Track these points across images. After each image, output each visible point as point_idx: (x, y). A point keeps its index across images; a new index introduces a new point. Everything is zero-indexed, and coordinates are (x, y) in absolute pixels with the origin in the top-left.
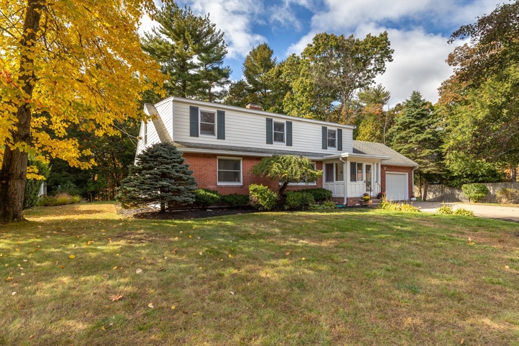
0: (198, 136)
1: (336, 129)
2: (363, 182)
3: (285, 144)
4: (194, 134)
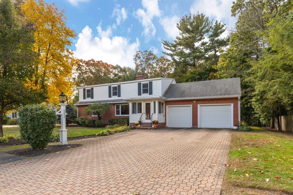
1: (148, 82)
2: (142, 114)
3: (117, 96)
4: (84, 98)
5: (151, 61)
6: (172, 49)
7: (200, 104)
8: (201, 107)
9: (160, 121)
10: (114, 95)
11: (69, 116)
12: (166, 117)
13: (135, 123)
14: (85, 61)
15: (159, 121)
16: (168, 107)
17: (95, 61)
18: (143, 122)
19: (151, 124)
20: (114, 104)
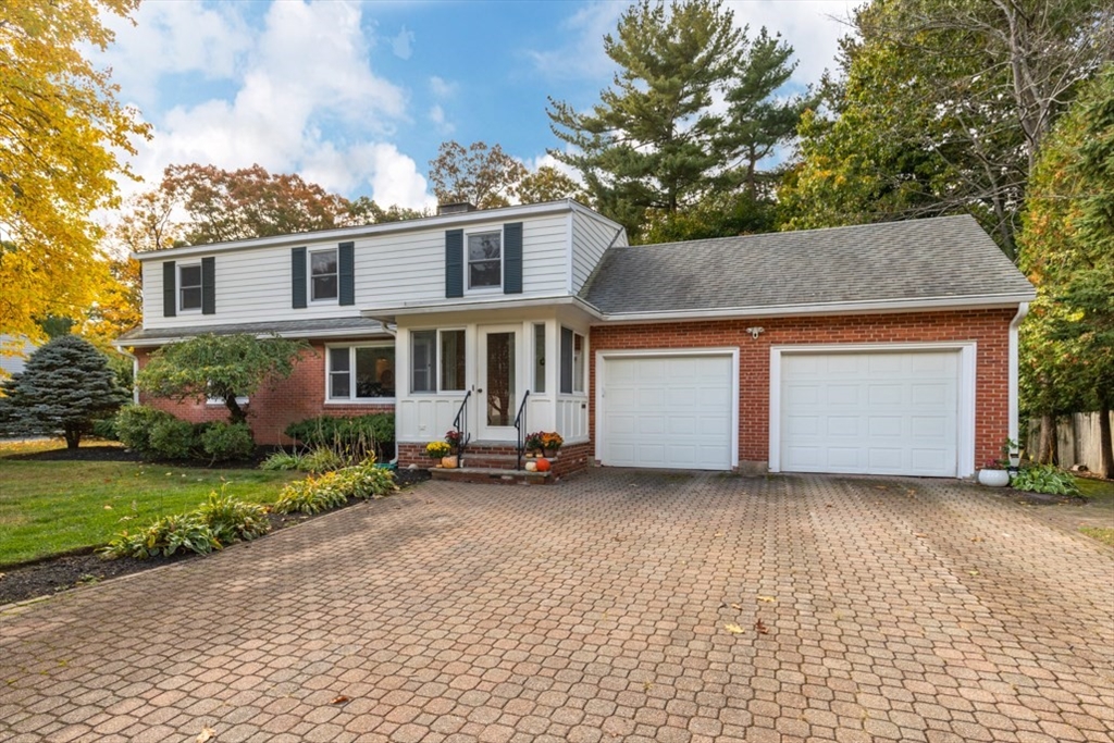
0: (175, 315)
1: (499, 227)
2: (465, 393)
3: (337, 301)
4: (169, 311)
5: (500, 185)
6: (584, 138)
7: (787, 343)
8: (787, 359)
9: (568, 432)
10: (318, 295)
11: (78, 399)
12: (592, 411)
13: (429, 447)
14: (225, 174)
15: (563, 437)
16: (606, 358)
17: (270, 174)
18: (473, 440)
19: (520, 450)
20: (318, 343)
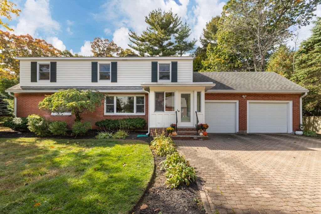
0: (36, 82)
2: (174, 112)
6: (138, 43)
7: (251, 100)
8: (251, 104)
20: (102, 94)
